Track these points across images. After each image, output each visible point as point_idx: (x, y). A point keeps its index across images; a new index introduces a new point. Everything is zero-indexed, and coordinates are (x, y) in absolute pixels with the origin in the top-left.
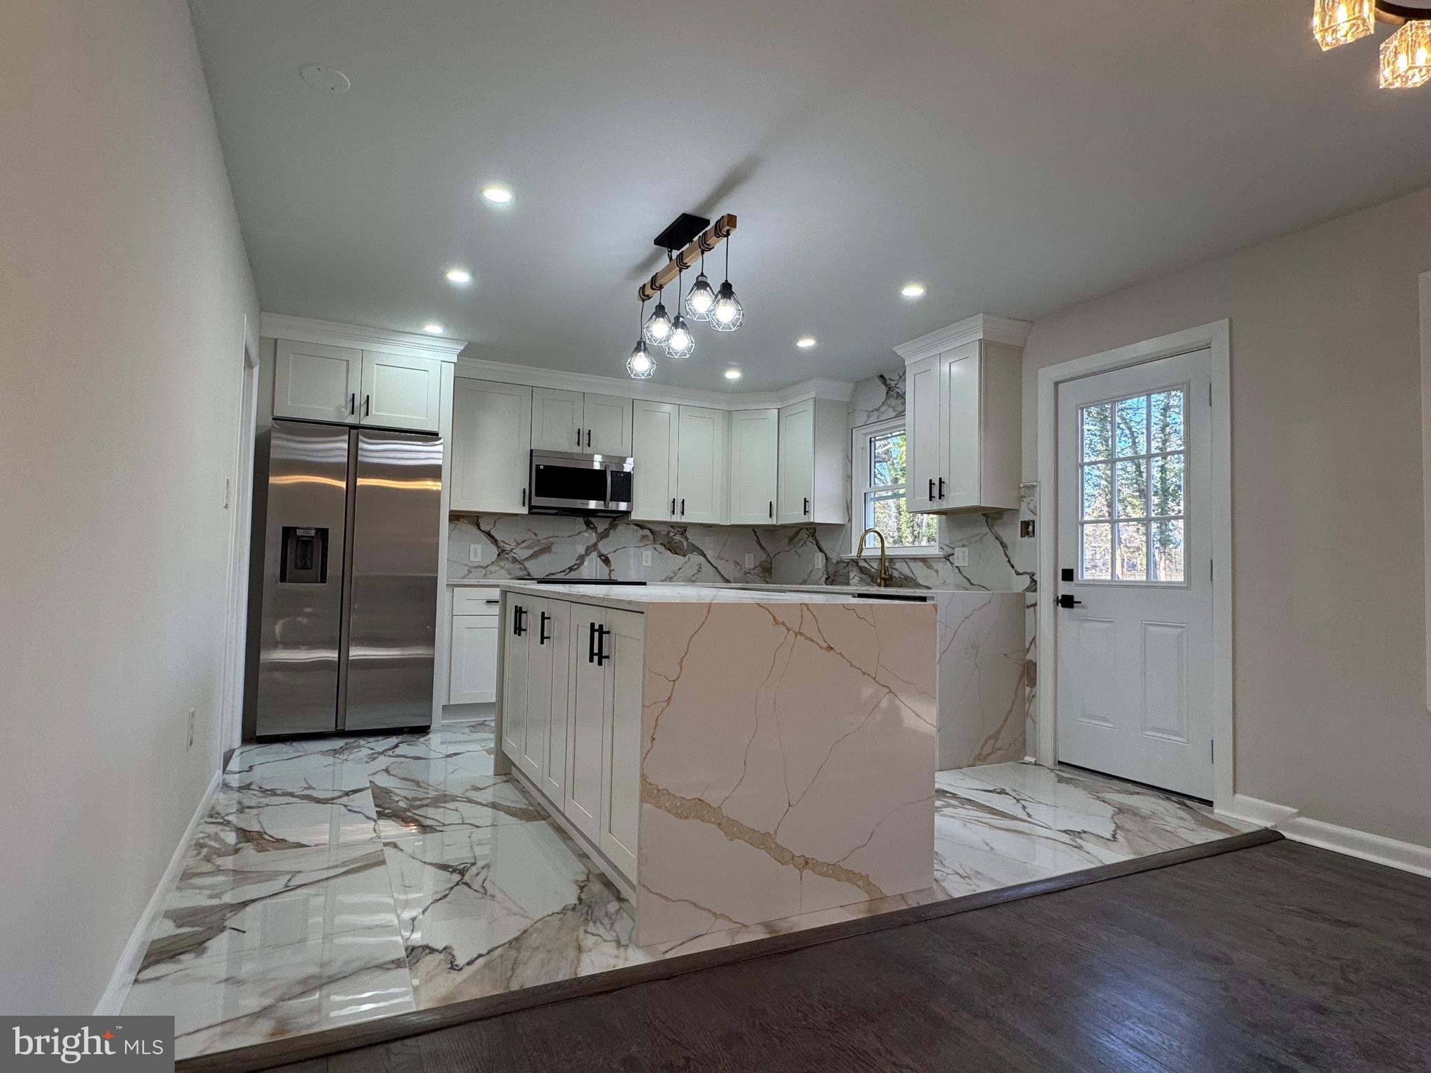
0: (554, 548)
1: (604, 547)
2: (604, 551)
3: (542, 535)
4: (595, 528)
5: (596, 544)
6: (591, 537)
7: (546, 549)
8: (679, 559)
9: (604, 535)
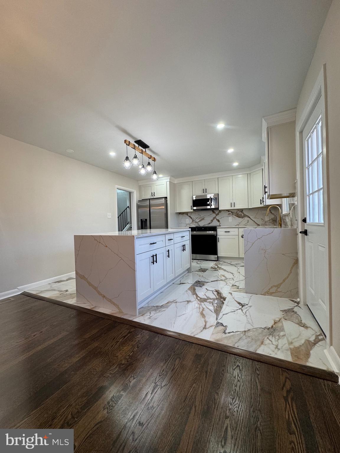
0: (205, 219)
2: (218, 218)
3: (202, 216)
4: (215, 213)
5: (215, 217)
7: (203, 219)
8: (240, 219)
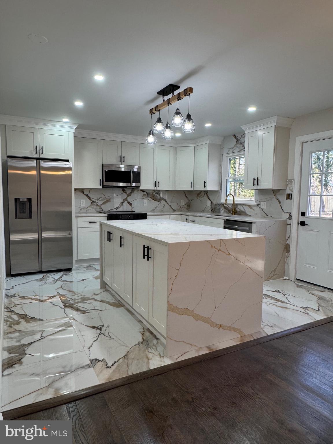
0: (111, 200)
1: (130, 199)
2: (130, 201)
3: (107, 196)
4: (126, 192)
5: (126, 198)
6: (125, 196)
7: (108, 201)
8: (157, 203)
9: (129, 195)
